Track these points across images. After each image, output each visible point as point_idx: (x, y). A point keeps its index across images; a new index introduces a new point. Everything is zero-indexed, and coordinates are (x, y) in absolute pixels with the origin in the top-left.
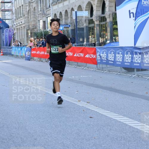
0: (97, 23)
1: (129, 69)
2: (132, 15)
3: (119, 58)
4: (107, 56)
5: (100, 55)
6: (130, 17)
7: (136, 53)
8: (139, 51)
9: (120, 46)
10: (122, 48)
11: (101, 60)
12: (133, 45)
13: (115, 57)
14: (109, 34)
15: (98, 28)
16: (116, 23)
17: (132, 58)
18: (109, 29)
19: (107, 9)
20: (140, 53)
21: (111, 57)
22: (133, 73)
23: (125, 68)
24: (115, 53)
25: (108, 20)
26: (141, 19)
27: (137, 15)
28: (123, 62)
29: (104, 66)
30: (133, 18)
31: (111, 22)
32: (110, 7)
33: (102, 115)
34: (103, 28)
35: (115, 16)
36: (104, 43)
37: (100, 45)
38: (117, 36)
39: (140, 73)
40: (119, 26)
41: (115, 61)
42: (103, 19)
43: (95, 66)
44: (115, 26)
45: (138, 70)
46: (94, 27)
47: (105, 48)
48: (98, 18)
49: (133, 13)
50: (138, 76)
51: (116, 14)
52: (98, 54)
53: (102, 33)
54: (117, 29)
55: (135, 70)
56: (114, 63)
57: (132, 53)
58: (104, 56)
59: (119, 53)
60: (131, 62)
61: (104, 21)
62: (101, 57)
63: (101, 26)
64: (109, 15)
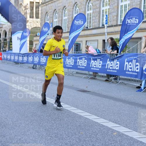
0: (2, 41)
1: (17, 63)
2: (19, 39)
3: (12, 58)
4: (7, 57)
5: (3, 56)
6: (18, 40)
7: (20, 56)
8: (22, 55)
9: (13, 52)
10: (14, 53)
11: (4, 58)
12: (19, 52)
13: (11, 57)
14: (8, 46)
15: (3, 44)
16: (11, 42)
17: (18, 58)
18: (8, 44)
19: (7, 35)
20: (22, 56)
21: (9, 57)
22: (18, 65)
23: (15, 62)
24: (11, 56)
25: (8, 40)
26: (23, 41)
27: (21, 39)
28: (14, 59)
29: (5, 61)
30: (19, 41)
31: (9, 41)
32: (9, 34)
33: (4, 83)
34: (5, 44)
35: (11, 39)
36: (5, 51)
37: (3, 51)
38: (12, 47)
39: (22, 65)
40: (13, 43)
41: (10, 59)
42: (5, 40)
43: (1, 61)
44: (11, 43)
45: (21, 63)
46: (1, 43)
47: (6, 53)
48: (3, 39)
49: (19, 38)
50: (21, 66)
51: (11, 38)
52: (3, 55)
53: (5, 46)
54: (12, 44)
55: (19, 63)
56: (10, 60)
57: (18, 56)
58: (5, 56)
59: (12, 56)
60: (18, 60)
61: (6, 40)
62: (4, 57)
63: (4, 43)
64: (8, 38)
